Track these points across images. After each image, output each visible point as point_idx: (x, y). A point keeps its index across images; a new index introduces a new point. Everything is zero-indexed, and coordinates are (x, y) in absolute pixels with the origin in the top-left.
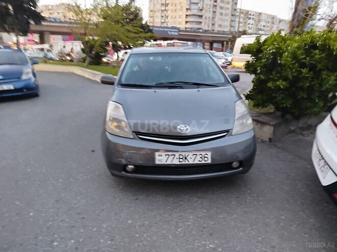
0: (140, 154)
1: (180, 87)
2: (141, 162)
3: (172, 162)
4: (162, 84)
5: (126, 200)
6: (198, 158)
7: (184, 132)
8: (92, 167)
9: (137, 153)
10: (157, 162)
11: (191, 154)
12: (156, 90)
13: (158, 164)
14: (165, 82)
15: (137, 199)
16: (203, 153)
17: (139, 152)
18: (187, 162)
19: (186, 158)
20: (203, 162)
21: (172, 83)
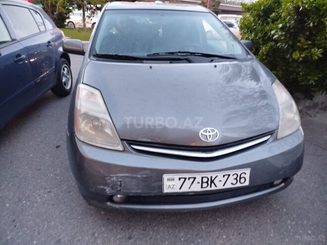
0: (136, 178)
1: (186, 59)
2: (139, 191)
3: (190, 188)
4: (158, 54)
5: (112, 239)
6: (232, 179)
7: (210, 140)
8: (56, 175)
9: (133, 178)
10: (166, 190)
11: (220, 175)
12: (152, 65)
13: (167, 193)
14: (162, 51)
15: (130, 238)
16: (239, 172)
17: (135, 176)
18: (213, 188)
19: (212, 182)
20: (239, 185)
21: (172, 53)
